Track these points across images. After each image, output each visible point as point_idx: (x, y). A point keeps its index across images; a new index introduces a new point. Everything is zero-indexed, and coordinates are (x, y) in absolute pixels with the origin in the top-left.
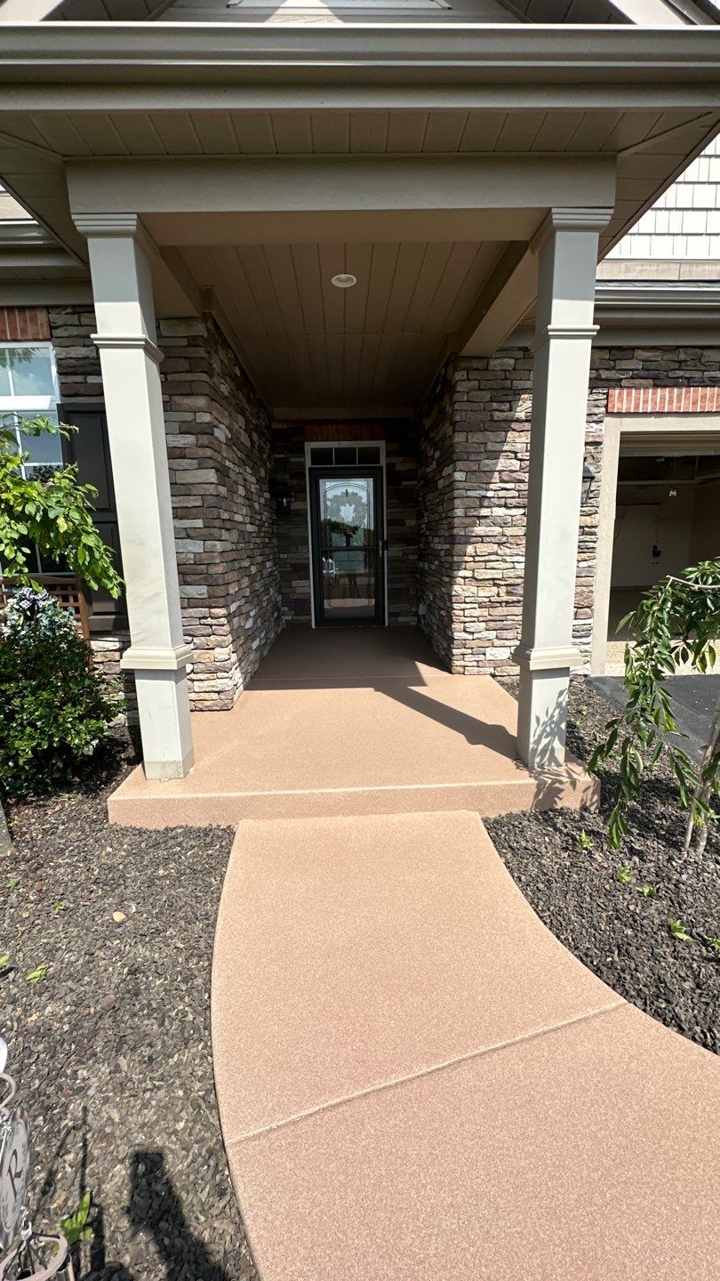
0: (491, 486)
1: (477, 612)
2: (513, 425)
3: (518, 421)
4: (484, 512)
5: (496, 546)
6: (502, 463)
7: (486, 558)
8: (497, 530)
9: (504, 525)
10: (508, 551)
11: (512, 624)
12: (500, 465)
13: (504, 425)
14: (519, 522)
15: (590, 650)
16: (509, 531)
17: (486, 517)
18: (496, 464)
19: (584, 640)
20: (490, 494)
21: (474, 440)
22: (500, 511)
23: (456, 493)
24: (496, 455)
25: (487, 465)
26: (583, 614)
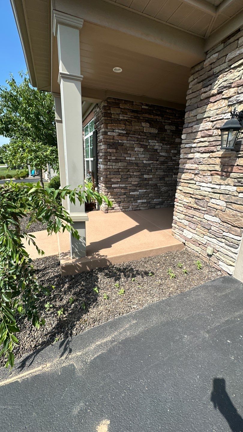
0: (196, 141)
1: (181, 209)
2: (212, 100)
3: (214, 95)
4: (190, 156)
5: (193, 175)
6: (202, 126)
7: (188, 181)
8: (195, 166)
9: (200, 163)
10: (198, 179)
11: (195, 221)
12: (201, 127)
13: (206, 101)
14: (206, 162)
15: (236, 259)
16: (201, 167)
17: (191, 159)
18: (199, 127)
19: (233, 250)
20: (194, 145)
21: (192, 115)
22: (197, 155)
23: (182, 146)
24: (200, 121)
25: (195, 128)
26: (233, 231)
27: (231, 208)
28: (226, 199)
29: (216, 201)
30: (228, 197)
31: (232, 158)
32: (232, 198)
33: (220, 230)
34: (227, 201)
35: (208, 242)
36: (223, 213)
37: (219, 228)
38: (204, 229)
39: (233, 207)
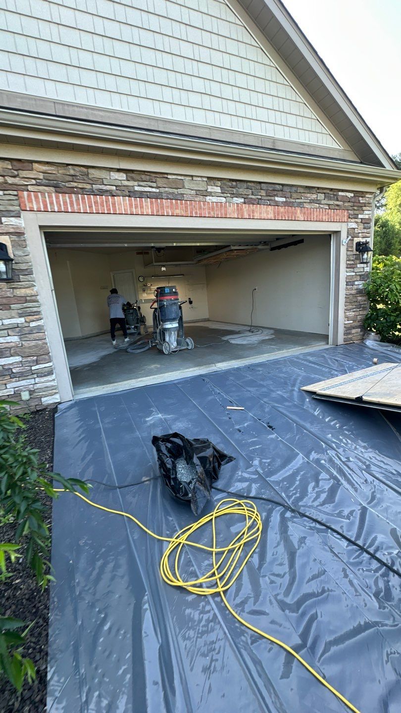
15: (56, 384)
26: (42, 360)
27: (28, 339)
28: (18, 333)
29: (5, 340)
30: (20, 330)
31: (4, 289)
32: (24, 330)
33: (26, 368)
34: (20, 334)
35: (17, 389)
36: (21, 349)
37: (24, 366)
38: (4, 378)
39: (30, 338)
